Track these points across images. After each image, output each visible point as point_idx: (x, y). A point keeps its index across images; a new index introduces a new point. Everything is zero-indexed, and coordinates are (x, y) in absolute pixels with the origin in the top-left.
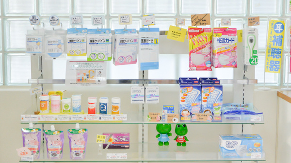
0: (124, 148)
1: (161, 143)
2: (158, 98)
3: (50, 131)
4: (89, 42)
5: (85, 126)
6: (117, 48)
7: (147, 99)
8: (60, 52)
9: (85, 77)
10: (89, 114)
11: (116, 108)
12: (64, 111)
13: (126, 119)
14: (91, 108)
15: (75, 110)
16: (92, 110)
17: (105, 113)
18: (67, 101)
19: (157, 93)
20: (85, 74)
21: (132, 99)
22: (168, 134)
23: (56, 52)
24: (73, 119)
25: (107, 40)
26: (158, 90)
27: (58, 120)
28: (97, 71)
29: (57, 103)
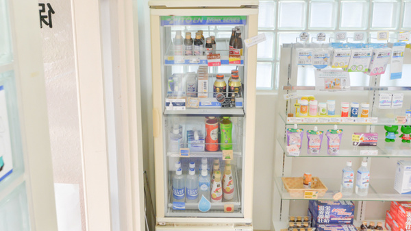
0: (372, 145)
1: (387, 140)
2: (401, 103)
3: (312, 131)
4: (353, 55)
5: (341, 127)
6: (374, 61)
7: (393, 104)
8: (326, 64)
9: (332, 85)
10: (342, 116)
11: (366, 112)
12: (321, 114)
13: (376, 122)
14: (344, 111)
15: (330, 113)
16: (345, 113)
17: (356, 116)
18: (323, 106)
19: (401, 99)
20: (331, 82)
21: (380, 104)
22: (395, 133)
23: (322, 64)
24: (331, 121)
25: (369, 54)
26: (402, 97)
27: (319, 122)
28: (342, 80)
29: (315, 107)
